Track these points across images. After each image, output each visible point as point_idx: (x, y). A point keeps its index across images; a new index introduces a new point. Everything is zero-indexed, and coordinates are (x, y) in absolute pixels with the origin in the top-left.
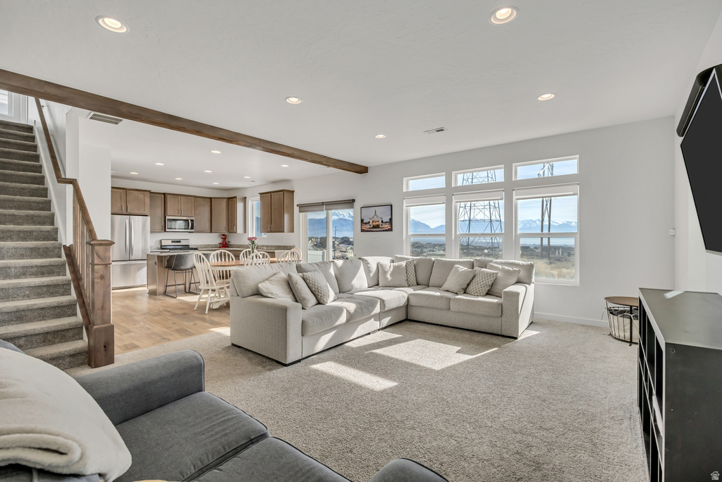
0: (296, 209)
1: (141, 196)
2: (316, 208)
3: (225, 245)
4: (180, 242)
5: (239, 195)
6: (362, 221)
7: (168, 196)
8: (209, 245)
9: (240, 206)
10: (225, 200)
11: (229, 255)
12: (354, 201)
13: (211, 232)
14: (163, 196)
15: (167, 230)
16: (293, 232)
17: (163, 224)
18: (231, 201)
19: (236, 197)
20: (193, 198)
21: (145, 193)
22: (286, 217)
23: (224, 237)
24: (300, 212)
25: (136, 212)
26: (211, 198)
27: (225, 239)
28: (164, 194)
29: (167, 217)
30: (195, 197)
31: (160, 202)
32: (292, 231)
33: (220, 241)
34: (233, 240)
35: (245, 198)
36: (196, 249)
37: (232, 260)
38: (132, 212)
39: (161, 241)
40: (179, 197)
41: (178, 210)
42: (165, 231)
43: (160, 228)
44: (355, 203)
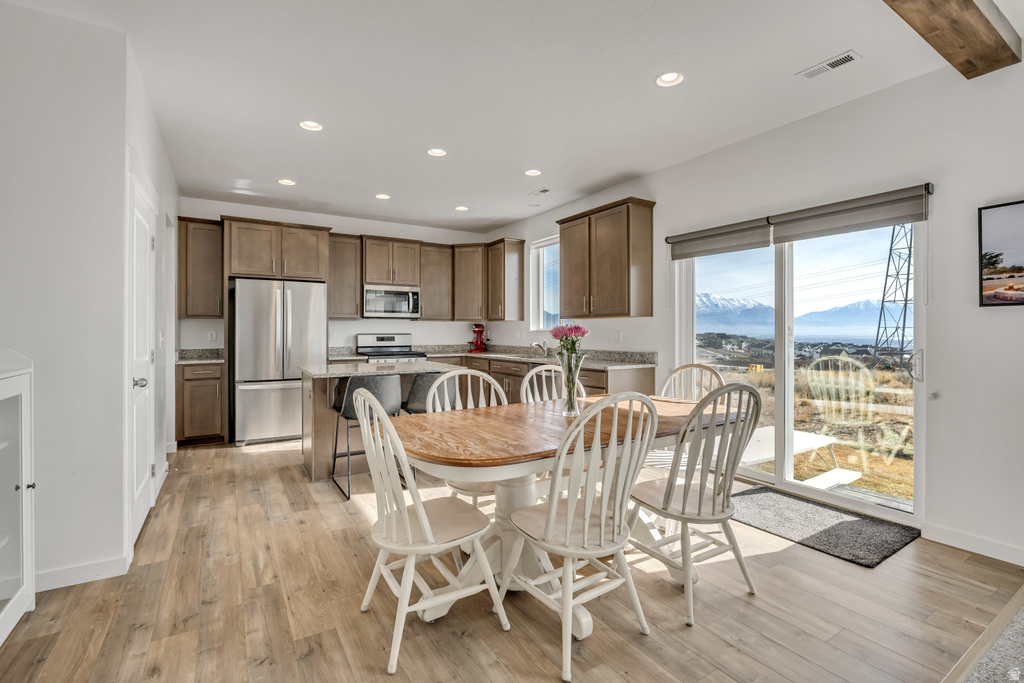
0: (661, 250)
1: (311, 238)
2: (734, 240)
3: (481, 346)
4: (393, 339)
5: (511, 236)
6: (988, 262)
7: (369, 242)
8: (449, 346)
9: (511, 261)
10: (480, 249)
11: (488, 387)
12: (928, 188)
13: (453, 319)
14: (359, 241)
15: (366, 314)
16: (652, 315)
17: (358, 302)
18: (492, 250)
19: (502, 241)
20: (417, 246)
21: (320, 233)
22: (634, 273)
23: (479, 329)
24: (674, 257)
25: (301, 274)
26: (453, 247)
27: (480, 333)
28: (361, 237)
29: (366, 287)
30: (422, 244)
31: (351, 254)
32: (648, 312)
33: (471, 337)
34: (498, 336)
35: (522, 242)
36: (422, 355)
37: (499, 403)
38: (292, 274)
39: (357, 337)
40: (390, 244)
41: (389, 272)
42: (363, 317)
43: (353, 310)
44: (935, 201)
